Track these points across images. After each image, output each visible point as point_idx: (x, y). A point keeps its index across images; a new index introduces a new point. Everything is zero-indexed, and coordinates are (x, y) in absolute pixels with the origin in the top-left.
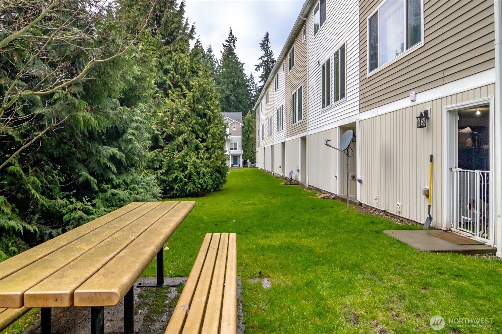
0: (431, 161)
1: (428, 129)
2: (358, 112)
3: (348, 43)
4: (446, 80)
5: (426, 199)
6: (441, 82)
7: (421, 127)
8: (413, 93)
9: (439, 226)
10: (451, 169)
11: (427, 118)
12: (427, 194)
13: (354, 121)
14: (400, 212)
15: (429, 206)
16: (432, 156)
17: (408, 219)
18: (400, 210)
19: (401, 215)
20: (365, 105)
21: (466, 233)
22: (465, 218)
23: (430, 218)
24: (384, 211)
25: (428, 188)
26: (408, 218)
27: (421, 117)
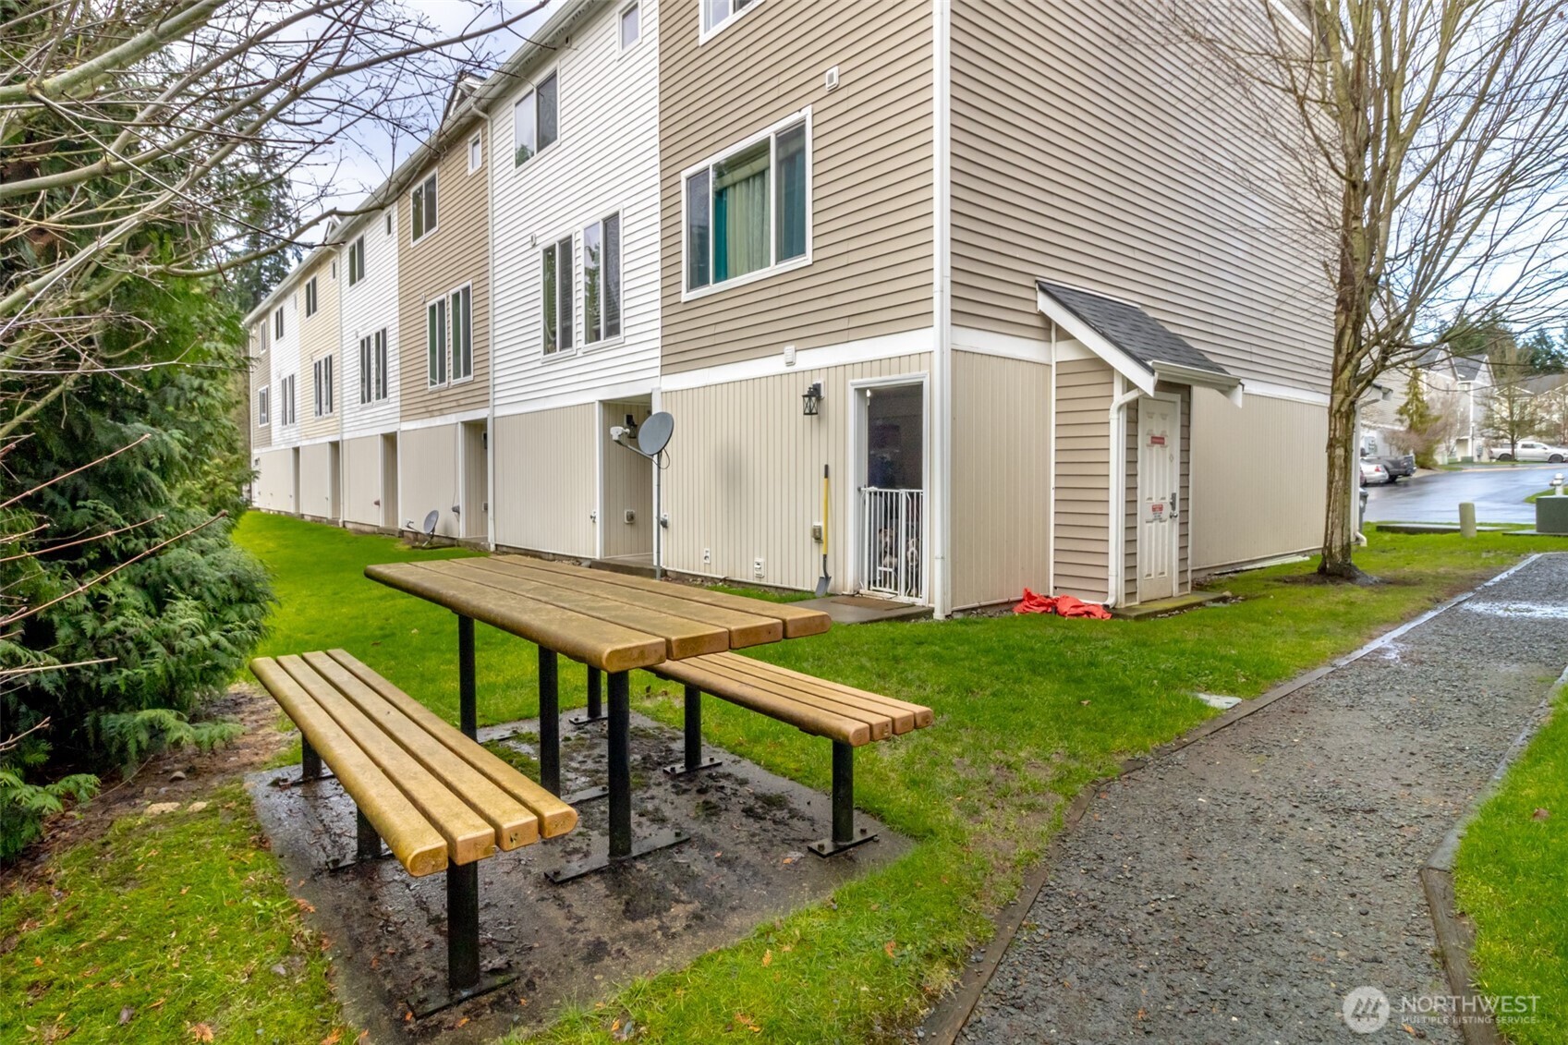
0: (827, 475)
1: (819, 419)
2: (657, 372)
3: (627, 213)
4: (853, 334)
5: (815, 546)
6: (844, 336)
7: (811, 413)
8: (789, 349)
9: (839, 590)
10: (859, 490)
11: (819, 399)
12: (818, 537)
13: (648, 391)
14: (760, 577)
15: (825, 556)
16: (827, 467)
17: (777, 588)
18: (762, 572)
19: (764, 582)
20: (674, 359)
21: (885, 594)
22: (883, 569)
23: (827, 579)
24: (724, 580)
25: (822, 524)
26: (778, 584)
27: (809, 396)
